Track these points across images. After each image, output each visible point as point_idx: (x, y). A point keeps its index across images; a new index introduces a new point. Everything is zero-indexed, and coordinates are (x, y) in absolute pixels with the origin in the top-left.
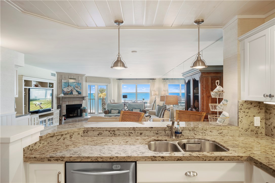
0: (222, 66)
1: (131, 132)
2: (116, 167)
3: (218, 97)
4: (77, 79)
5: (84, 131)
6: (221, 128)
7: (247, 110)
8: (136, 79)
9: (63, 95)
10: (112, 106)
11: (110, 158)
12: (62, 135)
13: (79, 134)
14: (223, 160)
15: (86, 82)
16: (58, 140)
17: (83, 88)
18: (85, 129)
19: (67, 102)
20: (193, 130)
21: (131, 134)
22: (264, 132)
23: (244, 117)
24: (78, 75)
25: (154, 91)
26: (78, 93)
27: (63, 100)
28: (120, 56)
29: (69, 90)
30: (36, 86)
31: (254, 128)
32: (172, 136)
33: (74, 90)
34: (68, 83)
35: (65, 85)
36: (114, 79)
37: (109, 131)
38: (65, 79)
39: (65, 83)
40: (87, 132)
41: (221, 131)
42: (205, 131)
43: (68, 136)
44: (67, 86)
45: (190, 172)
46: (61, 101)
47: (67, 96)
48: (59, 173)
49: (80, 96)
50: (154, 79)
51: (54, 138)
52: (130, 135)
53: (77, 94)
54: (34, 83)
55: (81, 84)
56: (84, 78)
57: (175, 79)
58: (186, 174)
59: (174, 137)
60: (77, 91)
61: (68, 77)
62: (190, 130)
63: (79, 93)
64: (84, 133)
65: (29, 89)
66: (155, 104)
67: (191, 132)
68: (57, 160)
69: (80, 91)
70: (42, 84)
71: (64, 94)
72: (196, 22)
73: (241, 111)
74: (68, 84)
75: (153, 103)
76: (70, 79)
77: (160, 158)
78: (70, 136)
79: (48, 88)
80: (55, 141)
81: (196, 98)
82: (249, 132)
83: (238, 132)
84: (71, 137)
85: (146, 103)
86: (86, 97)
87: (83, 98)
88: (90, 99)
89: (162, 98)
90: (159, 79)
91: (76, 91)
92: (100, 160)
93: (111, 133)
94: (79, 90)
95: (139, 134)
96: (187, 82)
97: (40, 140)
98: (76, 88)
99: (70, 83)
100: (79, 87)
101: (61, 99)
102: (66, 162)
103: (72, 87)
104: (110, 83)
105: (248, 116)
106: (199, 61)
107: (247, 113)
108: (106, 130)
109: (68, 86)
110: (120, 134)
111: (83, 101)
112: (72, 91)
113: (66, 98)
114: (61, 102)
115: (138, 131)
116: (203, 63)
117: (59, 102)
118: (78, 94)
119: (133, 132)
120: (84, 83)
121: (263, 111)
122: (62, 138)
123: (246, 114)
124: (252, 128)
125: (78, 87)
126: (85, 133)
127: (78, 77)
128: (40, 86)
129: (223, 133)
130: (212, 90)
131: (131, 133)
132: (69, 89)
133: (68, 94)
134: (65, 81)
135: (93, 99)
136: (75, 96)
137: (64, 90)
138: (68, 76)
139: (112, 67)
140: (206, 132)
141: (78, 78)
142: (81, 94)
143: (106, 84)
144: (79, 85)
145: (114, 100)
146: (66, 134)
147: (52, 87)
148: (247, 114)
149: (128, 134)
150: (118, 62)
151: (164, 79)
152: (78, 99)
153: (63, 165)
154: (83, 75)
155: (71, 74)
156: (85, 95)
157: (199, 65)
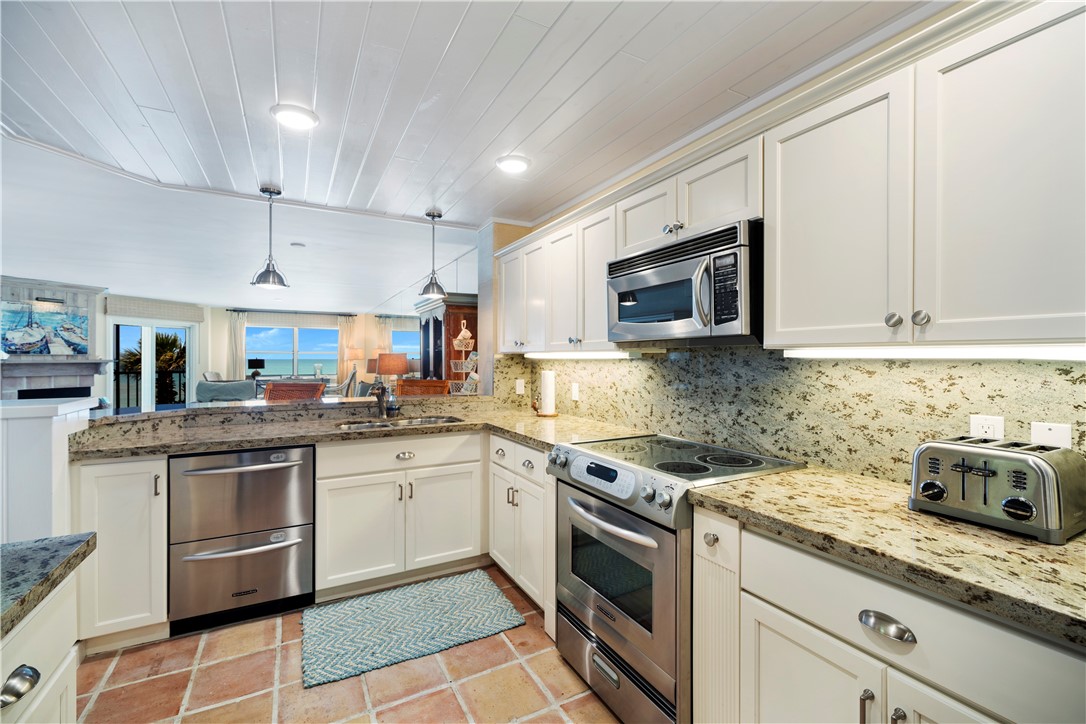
0: (476, 296)
1: (298, 413)
2: (278, 457)
3: (463, 349)
4: (69, 301)
5: (184, 416)
6: (466, 398)
7: (506, 370)
8: (296, 313)
10: (215, 390)
11: (267, 441)
12: (135, 422)
13: (173, 422)
14: (451, 430)
15: (105, 312)
16: (125, 432)
18: (190, 413)
19: (25, 380)
20: (421, 405)
21: (299, 418)
22: (530, 404)
23: (502, 380)
24: (75, 290)
25: (352, 348)
26: (74, 350)
27: (9, 373)
28: (273, 262)
31: (516, 397)
32: (382, 414)
33: (55, 339)
34: (31, 313)
35: (14, 322)
36: (215, 310)
37: (250, 414)
38: (14, 300)
40: (193, 419)
41: (466, 405)
43: (148, 425)
44: (26, 324)
45: (404, 454)
47: (25, 359)
48: (157, 478)
49: (80, 359)
50: (351, 316)
52: (296, 420)
53: (69, 351)
55: (84, 319)
56: (99, 299)
57: (405, 317)
58: (398, 457)
59: (385, 417)
60: (69, 344)
61: (26, 293)
62: (415, 406)
64: (186, 420)
66: (352, 383)
67: (417, 408)
68: (153, 451)
69: (83, 343)
71: (8, 352)
72: (428, 215)
73: (498, 371)
74: (30, 317)
75: (347, 381)
76: (37, 299)
77: (356, 435)
78: (153, 426)
80: (118, 434)
81: (438, 354)
82: (508, 404)
83: (493, 404)
84: (155, 428)
85: (328, 381)
86: (106, 363)
87: (93, 366)
89: (372, 366)
90: (366, 315)
91: (66, 341)
92: (247, 446)
93: (253, 418)
94: (75, 339)
95: (316, 416)
96: (423, 323)
97: (90, 427)
98: (66, 335)
99: (37, 316)
100: (78, 331)
102: (170, 457)
104: (200, 320)
105: (508, 379)
106: (433, 285)
107: (507, 373)
108: (242, 413)
109: (30, 325)
110: (275, 418)
111: (96, 376)
112: (47, 343)
113: (18, 365)
115: (314, 411)
116: (440, 290)
118: (72, 353)
119: (303, 413)
120: (99, 316)
121: (529, 370)
122: (135, 428)
123: (504, 375)
124: (513, 397)
125: (75, 329)
126: (189, 421)
127: (75, 294)
129: (471, 408)
130: (456, 336)
131: (300, 415)
132: (31, 335)
133: (28, 352)
136: (63, 360)
137: (8, 336)
138: (31, 290)
139: (253, 284)
141: (74, 300)
142: (86, 353)
143: (188, 324)
144: (80, 321)
145: (218, 375)
146: (143, 421)
148: (506, 376)
149: (292, 418)
150: (268, 275)
151: (380, 317)
152: (72, 370)
153: (165, 462)
154: (94, 291)
155: (41, 284)
156: (103, 358)
157: (433, 292)
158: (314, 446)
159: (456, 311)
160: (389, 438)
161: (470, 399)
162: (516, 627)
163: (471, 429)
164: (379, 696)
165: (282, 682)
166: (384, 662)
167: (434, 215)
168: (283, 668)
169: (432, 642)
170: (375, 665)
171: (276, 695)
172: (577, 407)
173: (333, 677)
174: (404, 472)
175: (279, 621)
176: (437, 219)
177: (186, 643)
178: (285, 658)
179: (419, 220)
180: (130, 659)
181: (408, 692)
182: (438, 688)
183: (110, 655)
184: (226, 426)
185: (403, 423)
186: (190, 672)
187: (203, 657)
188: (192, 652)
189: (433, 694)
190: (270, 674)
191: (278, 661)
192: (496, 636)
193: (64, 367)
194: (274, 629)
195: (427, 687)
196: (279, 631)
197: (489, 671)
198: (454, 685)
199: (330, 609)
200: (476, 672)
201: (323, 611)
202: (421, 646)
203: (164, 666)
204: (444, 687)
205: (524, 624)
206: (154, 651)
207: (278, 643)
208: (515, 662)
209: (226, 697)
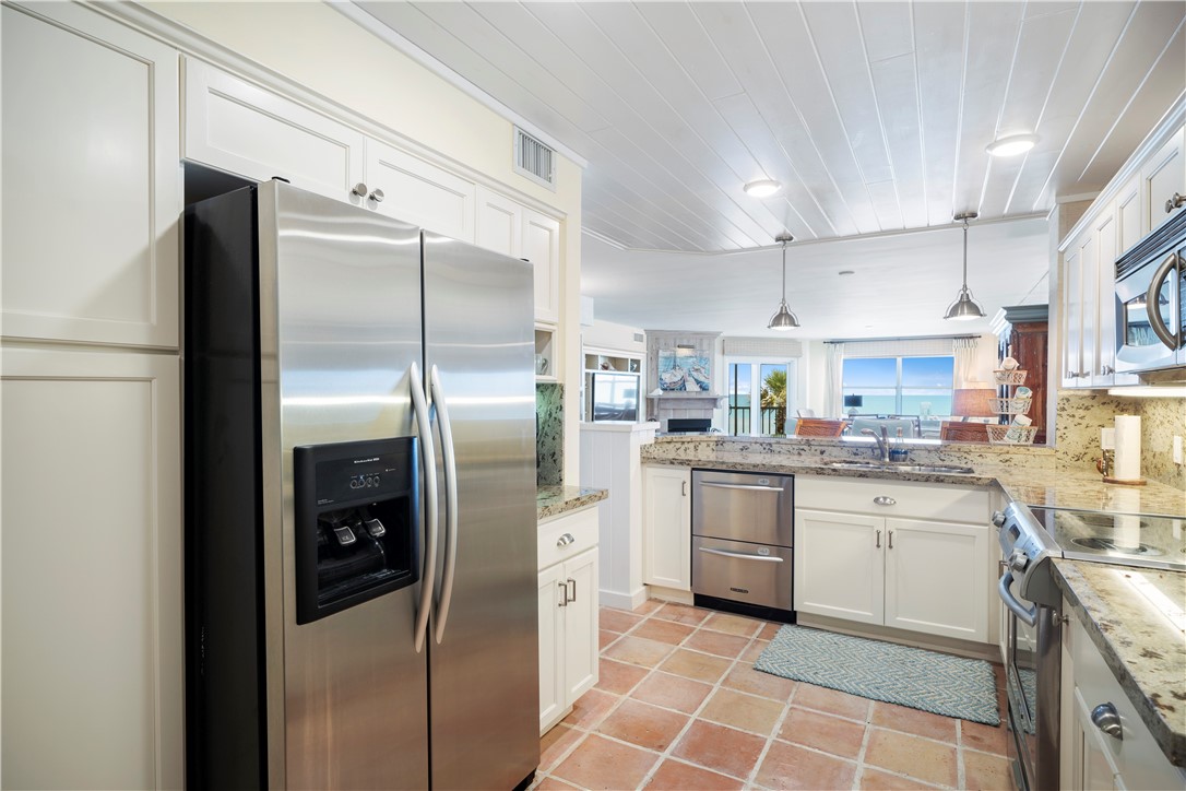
2: (764, 482)
4: (698, 347)
5: (717, 442)
6: (1006, 449)
7: (1081, 412)
8: (899, 339)
9: (661, 392)
11: (754, 466)
12: (683, 443)
13: (708, 446)
14: (942, 481)
15: (723, 353)
17: (713, 374)
19: (672, 411)
20: (936, 450)
21: (802, 452)
23: (1072, 427)
24: (702, 336)
26: (701, 387)
27: (662, 406)
29: (676, 379)
30: (605, 368)
31: (1099, 454)
32: (884, 457)
33: (689, 379)
34: (675, 357)
35: (665, 364)
36: (813, 342)
38: (665, 350)
39: (666, 358)
40: (722, 445)
41: (1007, 457)
42: (966, 455)
43: (691, 446)
44: (672, 367)
45: (884, 498)
46: (656, 409)
47: (672, 395)
48: (684, 483)
49: (704, 395)
50: (972, 337)
51: (672, 445)
53: (697, 388)
54: (601, 361)
55: (707, 360)
56: (717, 343)
58: (876, 500)
59: (887, 460)
60: (698, 382)
61: (673, 343)
62: (929, 451)
63: (704, 388)
65: (594, 374)
67: (933, 454)
68: (682, 463)
69: (706, 381)
70: (616, 363)
71: (663, 389)
72: (957, 218)
73: (1064, 413)
74: (675, 362)
76: (678, 347)
79: (629, 373)
82: (1085, 462)
83: (1054, 459)
84: (696, 448)
86: (722, 398)
87: (714, 401)
88: (736, 408)
91: (696, 380)
94: (702, 379)
95: (818, 452)
98: (694, 374)
99: (679, 360)
100: (703, 371)
101: (656, 402)
102: (693, 469)
103: (685, 370)
104: (799, 355)
105: (1084, 425)
107: (1082, 418)
108: (756, 443)
109: (674, 368)
111: (715, 410)
112: (684, 382)
113: (668, 399)
114: (656, 413)
115: (817, 448)
117: (652, 410)
118: (699, 390)
119: (806, 447)
120: (718, 357)
122: (683, 447)
123: (1077, 420)
124: (1093, 452)
125: (702, 369)
126: (718, 446)
127: (702, 340)
128: (612, 367)
129: (1013, 461)
132: (675, 376)
133: (674, 389)
134: (667, 354)
135: (743, 408)
136: (694, 396)
137: (663, 377)
138: (675, 339)
139: (770, 327)
140: (968, 456)
141: (701, 345)
142: (708, 390)
143: (788, 360)
144: (704, 362)
145: (811, 412)
147: (638, 370)
148: (1080, 421)
149: (796, 452)
152: (700, 404)
153: (689, 472)
154: (714, 335)
155: (680, 334)
156: (721, 395)
157: (962, 313)
158: (793, 476)
159: (1030, 330)
160: (865, 479)
161: (1012, 449)
162: (981, 723)
163: (973, 483)
164: (800, 699)
165: (741, 659)
166: (820, 682)
167: (966, 217)
168: (747, 652)
169: (875, 691)
170: (812, 680)
171: (734, 664)
172: (1179, 474)
173: (774, 671)
174: (883, 518)
175: (763, 624)
176: (970, 220)
177: (701, 612)
178: (752, 647)
179: (951, 225)
180: (669, 608)
181: (823, 709)
182: (854, 721)
183: (661, 602)
184: (744, 453)
185: (903, 469)
186: (694, 629)
187: (705, 624)
188: (701, 619)
189: (847, 722)
190: (739, 652)
191: (747, 647)
192: (950, 719)
193: (696, 402)
194: (757, 627)
195: (844, 715)
196: (760, 630)
197: (915, 736)
198: (869, 727)
199: (805, 632)
200: (900, 730)
201: (798, 631)
202: (862, 688)
203: (683, 619)
204: (859, 722)
205: (996, 726)
206: (682, 609)
207: (754, 637)
208: (952, 745)
209: (706, 650)
